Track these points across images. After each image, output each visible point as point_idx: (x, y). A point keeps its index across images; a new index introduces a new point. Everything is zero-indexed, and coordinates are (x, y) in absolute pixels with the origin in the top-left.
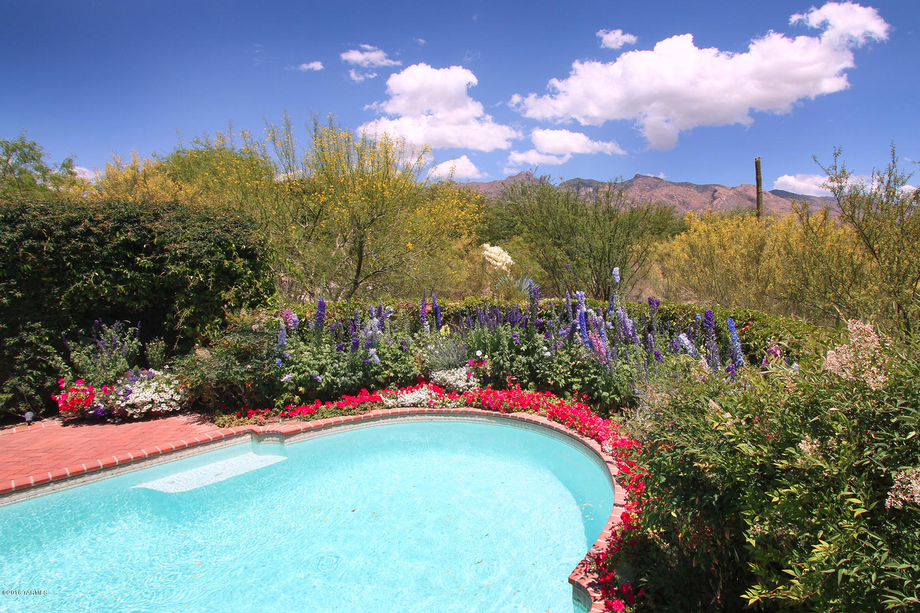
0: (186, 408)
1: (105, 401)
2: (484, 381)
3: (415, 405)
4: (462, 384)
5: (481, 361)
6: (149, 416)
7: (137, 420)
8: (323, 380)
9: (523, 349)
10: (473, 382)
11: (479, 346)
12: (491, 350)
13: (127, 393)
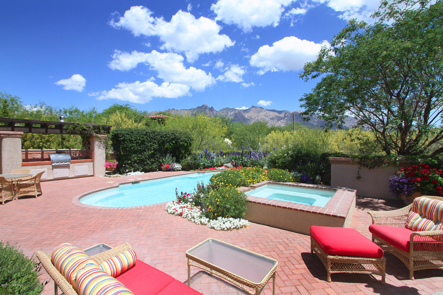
0: (183, 169)
1: (172, 167)
2: (234, 166)
3: (222, 170)
4: (230, 166)
5: (233, 162)
6: (178, 170)
7: (176, 171)
8: (206, 164)
9: (241, 159)
10: (232, 166)
11: (233, 159)
12: (235, 160)
13: (175, 166)
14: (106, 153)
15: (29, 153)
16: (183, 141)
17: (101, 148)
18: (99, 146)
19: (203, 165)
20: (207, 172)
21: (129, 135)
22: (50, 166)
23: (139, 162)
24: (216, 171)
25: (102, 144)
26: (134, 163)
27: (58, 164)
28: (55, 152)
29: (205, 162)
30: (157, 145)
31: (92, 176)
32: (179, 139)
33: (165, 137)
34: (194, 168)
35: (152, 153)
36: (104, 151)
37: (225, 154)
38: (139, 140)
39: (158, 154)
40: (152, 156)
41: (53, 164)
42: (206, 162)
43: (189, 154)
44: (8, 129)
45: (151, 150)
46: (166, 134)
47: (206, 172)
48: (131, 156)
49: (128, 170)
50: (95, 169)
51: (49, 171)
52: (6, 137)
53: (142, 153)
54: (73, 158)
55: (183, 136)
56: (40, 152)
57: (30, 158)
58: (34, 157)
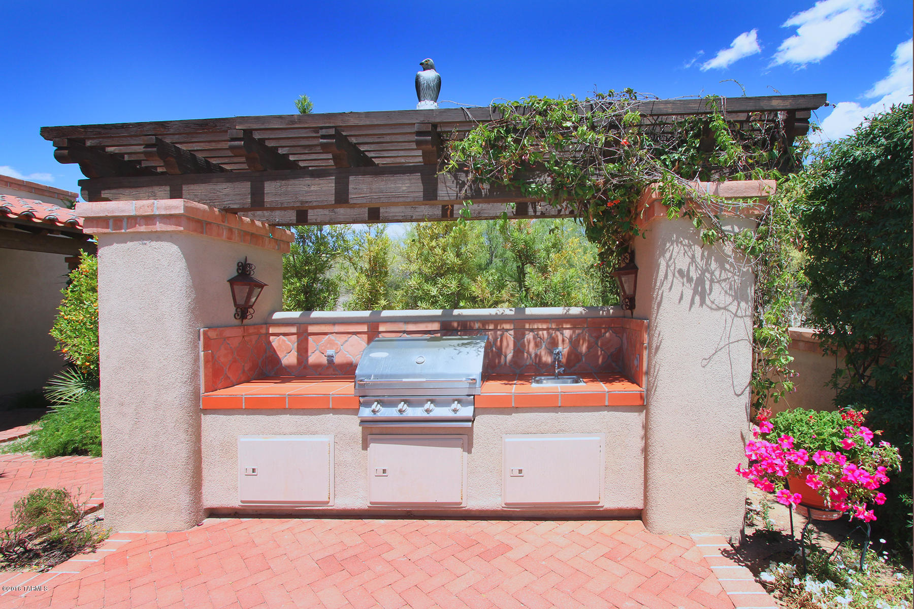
14: (758, 342)
15: (311, 329)
17: (718, 295)
18: (700, 281)
22: (351, 425)
25: (722, 261)
28: (436, 326)
36: (743, 328)
41: (366, 412)
51: (347, 456)
54: (491, 371)
57: (314, 358)
58: (330, 352)
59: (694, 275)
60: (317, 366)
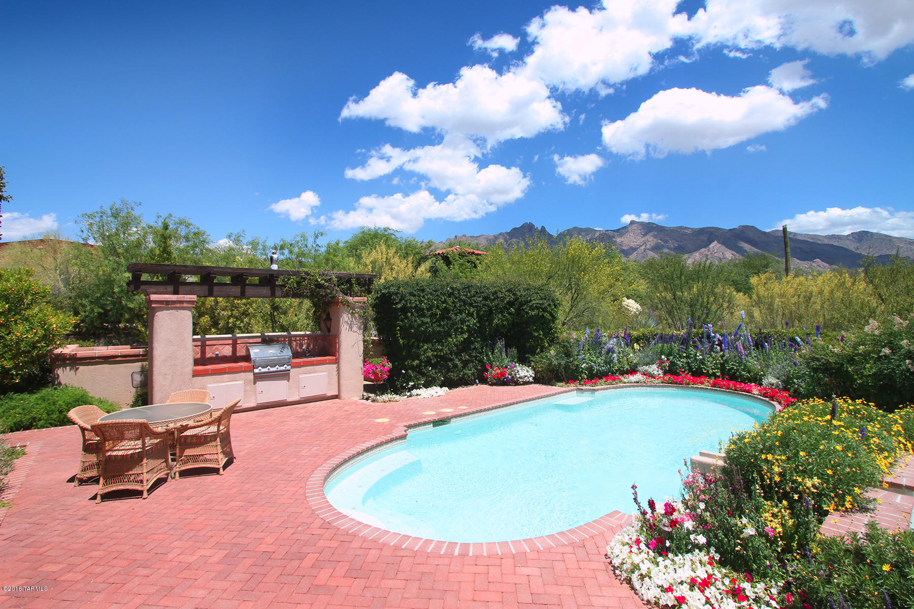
0: (537, 380)
1: (510, 374)
2: (665, 373)
3: (637, 382)
4: (656, 373)
5: (663, 362)
6: (525, 383)
7: (522, 385)
8: (596, 368)
9: (685, 355)
10: (661, 372)
11: (662, 353)
12: (668, 356)
13: (518, 372)
14: (364, 341)
15: (208, 343)
16: (537, 308)
17: (355, 328)
18: (351, 324)
19: (587, 369)
20: (602, 389)
21: (414, 295)
22: (250, 376)
23: (438, 362)
24: (622, 385)
25: (355, 319)
26: (426, 366)
27: (266, 370)
28: (260, 340)
29: (592, 361)
30: (475, 319)
31: (336, 397)
32: (527, 302)
33: (494, 300)
34: (564, 376)
35: (464, 338)
36: (361, 337)
37: (637, 340)
38: (438, 307)
39: (477, 342)
40: (465, 346)
41: (256, 371)
42: (595, 363)
43: (552, 341)
44: (166, 289)
45: (462, 333)
46: (496, 292)
47: (598, 390)
48: (418, 347)
49: (413, 383)
50: (343, 381)
51: (248, 388)
52: (161, 309)
53: (444, 341)
54: (296, 355)
55: (535, 296)
56: (231, 342)
57: (209, 355)
58: (217, 353)
59: (349, 323)
60: (211, 358)
